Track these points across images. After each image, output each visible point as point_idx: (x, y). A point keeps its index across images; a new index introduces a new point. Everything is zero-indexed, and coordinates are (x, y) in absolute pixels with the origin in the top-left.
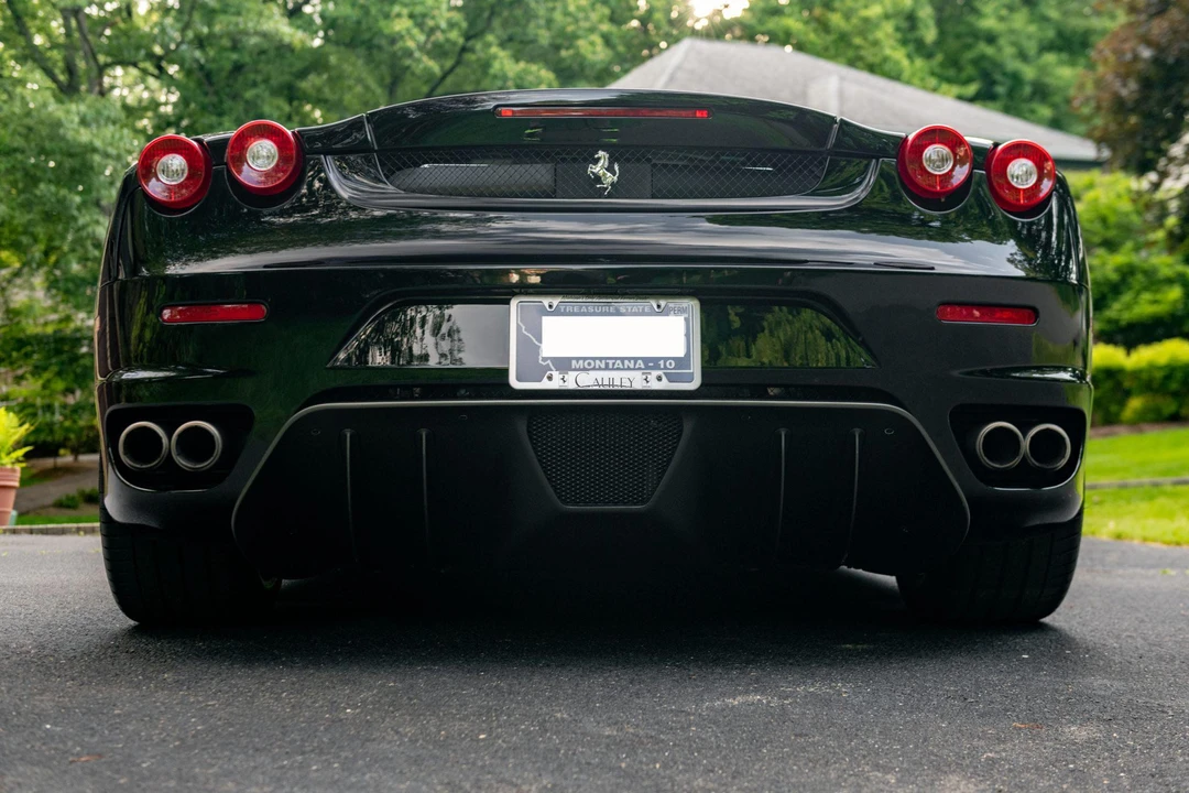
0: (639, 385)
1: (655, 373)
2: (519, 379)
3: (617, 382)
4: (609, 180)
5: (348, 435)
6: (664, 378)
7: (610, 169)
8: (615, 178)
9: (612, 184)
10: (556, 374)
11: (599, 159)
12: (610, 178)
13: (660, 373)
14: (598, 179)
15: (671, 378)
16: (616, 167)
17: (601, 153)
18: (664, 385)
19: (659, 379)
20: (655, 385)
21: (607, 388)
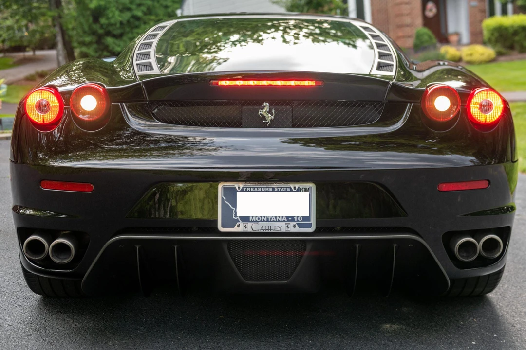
0: (284, 229)
1: (293, 223)
2: (223, 226)
3: (273, 228)
4: (270, 118)
5: (138, 248)
6: (297, 226)
7: (270, 112)
8: (273, 117)
9: (271, 120)
10: (241, 224)
11: (264, 106)
12: (269, 117)
13: (295, 223)
14: (264, 117)
15: (300, 226)
16: (273, 111)
17: (265, 104)
18: (297, 230)
19: (294, 227)
20: (292, 230)
21: (268, 231)
